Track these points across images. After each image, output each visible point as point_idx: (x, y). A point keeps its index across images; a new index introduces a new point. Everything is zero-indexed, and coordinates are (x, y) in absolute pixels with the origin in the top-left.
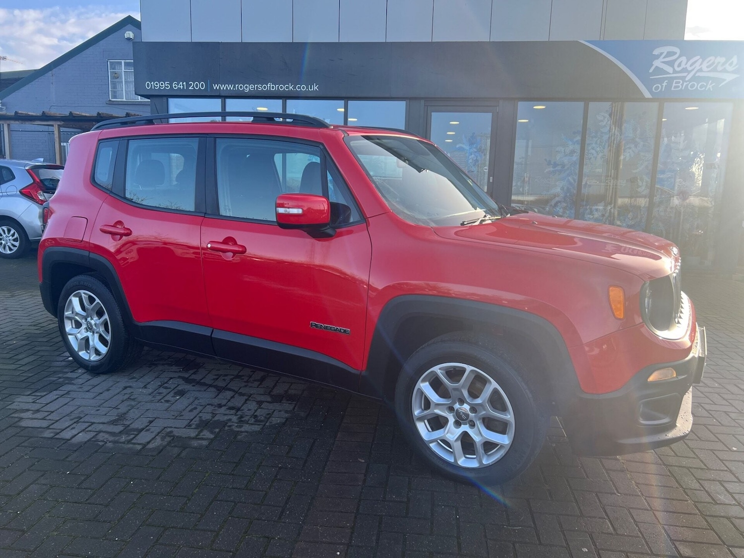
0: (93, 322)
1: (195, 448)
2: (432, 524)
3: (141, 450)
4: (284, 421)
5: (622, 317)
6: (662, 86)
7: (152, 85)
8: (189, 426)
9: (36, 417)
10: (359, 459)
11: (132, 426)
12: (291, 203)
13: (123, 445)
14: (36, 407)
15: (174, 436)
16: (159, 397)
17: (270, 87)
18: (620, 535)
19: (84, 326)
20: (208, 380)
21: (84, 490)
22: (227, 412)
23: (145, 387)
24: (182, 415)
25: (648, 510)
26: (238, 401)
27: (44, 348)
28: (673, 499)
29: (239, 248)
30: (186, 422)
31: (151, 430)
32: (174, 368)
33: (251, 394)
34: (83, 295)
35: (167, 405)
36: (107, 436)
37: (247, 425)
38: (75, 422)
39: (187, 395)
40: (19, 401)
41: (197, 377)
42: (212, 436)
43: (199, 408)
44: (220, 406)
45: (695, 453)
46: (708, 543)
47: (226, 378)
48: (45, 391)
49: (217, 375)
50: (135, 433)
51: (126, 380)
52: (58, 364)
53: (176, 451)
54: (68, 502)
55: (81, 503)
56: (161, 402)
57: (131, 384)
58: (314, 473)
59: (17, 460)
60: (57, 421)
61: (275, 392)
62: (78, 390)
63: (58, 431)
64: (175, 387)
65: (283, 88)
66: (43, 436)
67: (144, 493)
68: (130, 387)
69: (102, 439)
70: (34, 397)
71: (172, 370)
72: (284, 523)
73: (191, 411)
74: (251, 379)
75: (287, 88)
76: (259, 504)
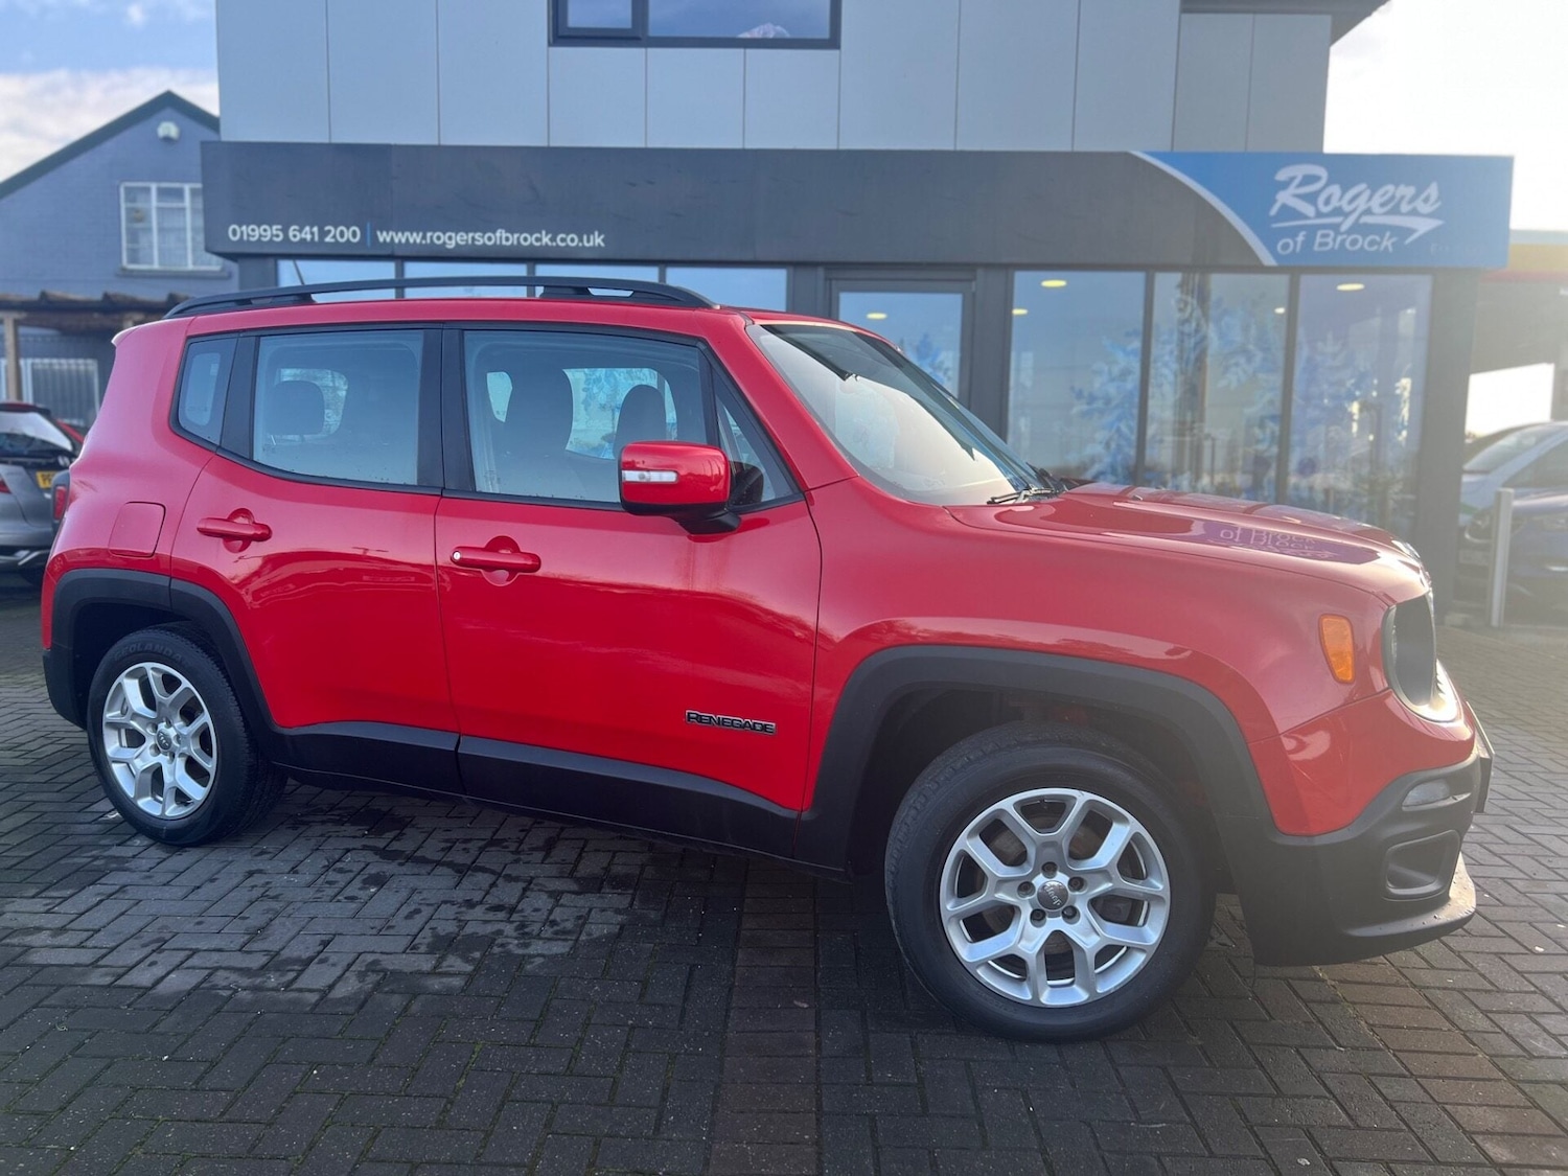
0: (172, 732)
1: (438, 993)
2: (981, 1125)
3: (316, 1005)
4: (617, 930)
5: (1350, 678)
6: (1295, 243)
7: (242, 233)
8: (412, 948)
9: (62, 943)
10: (796, 1002)
11: (286, 954)
12: (649, 461)
13: (274, 994)
14: (57, 921)
15: (384, 971)
16: (331, 891)
17: (502, 238)
18: (1363, 1128)
19: (150, 742)
20: (431, 850)
21: (211, 1094)
22: (490, 916)
23: (294, 870)
24: (392, 927)
25: (1405, 1077)
26: (508, 893)
27: (44, 797)
28: (1448, 1053)
29: (525, 559)
30: (405, 941)
31: (331, 961)
32: (349, 829)
33: (532, 878)
34: (151, 673)
35: (353, 906)
36: (233, 977)
37: (541, 942)
38: (154, 951)
39: (393, 884)
40: (13, 909)
41: (406, 845)
42: (469, 968)
43: (426, 911)
44: (470, 904)
45: (1466, 962)
46: (1539, 1135)
47: (469, 845)
48: (69, 888)
49: (447, 841)
50: (296, 967)
51: (248, 857)
52: (81, 828)
53: (397, 1001)
54: (180, 1120)
55: (209, 1122)
56: (339, 901)
57: (261, 866)
58: (706, 1034)
59: (41, 1037)
60: (112, 949)
61: (584, 870)
62: (143, 882)
63: (121, 971)
64: (360, 868)
65: (529, 240)
66: (89, 982)
67: (346, 1094)
68: (260, 871)
69: (224, 984)
70: (48, 901)
71: (346, 834)
72: (669, 1140)
73: (409, 916)
74: (524, 847)
75: (538, 240)
76: (605, 1105)
